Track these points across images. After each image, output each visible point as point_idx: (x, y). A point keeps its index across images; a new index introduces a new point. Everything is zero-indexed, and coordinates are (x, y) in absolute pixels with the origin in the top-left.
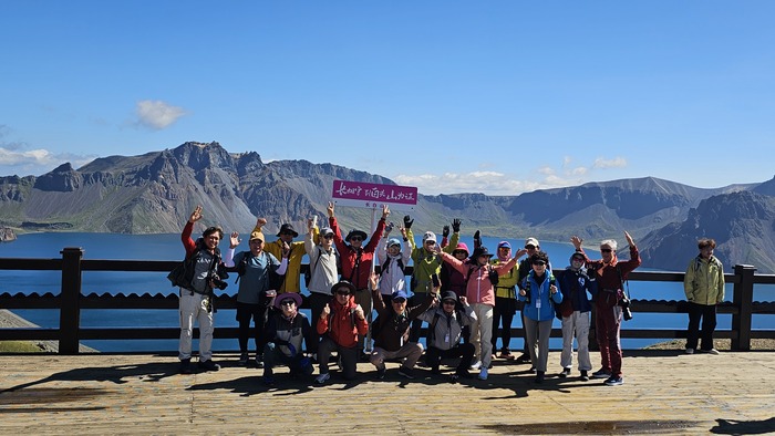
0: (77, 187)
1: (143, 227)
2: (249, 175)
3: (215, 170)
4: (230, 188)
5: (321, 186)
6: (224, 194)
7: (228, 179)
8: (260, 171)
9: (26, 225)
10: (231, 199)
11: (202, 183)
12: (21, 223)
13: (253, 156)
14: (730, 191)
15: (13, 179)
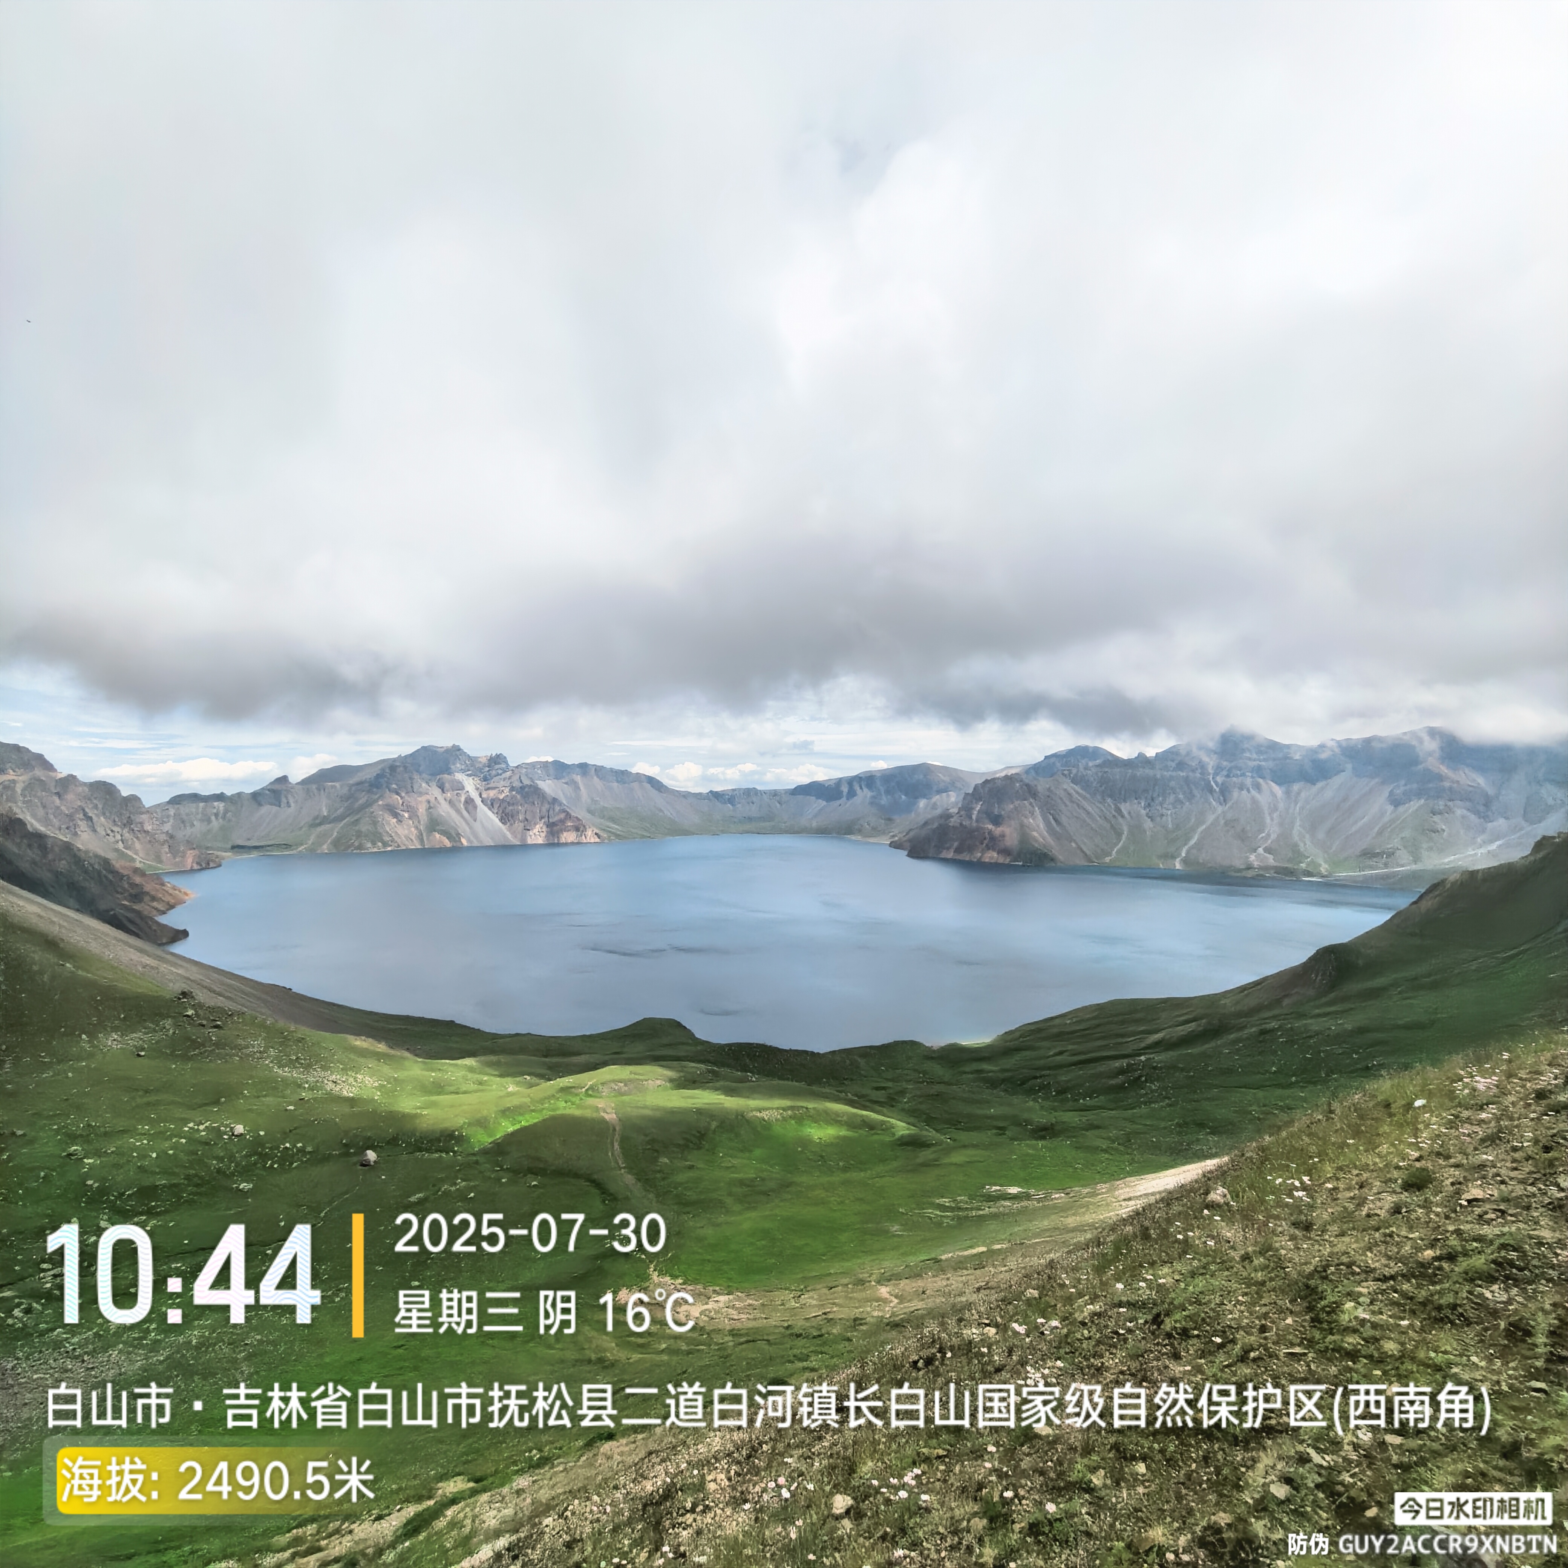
0: (296, 802)
1: (374, 844)
2: (495, 779)
3: (459, 776)
4: (474, 795)
5: (577, 788)
6: (469, 801)
7: (470, 785)
8: (508, 774)
9: (233, 847)
10: (475, 807)
11: (443, 791)
12: (229, 846)
13: (497, 760)
14: (1003, 774)
15: (220, 797)
